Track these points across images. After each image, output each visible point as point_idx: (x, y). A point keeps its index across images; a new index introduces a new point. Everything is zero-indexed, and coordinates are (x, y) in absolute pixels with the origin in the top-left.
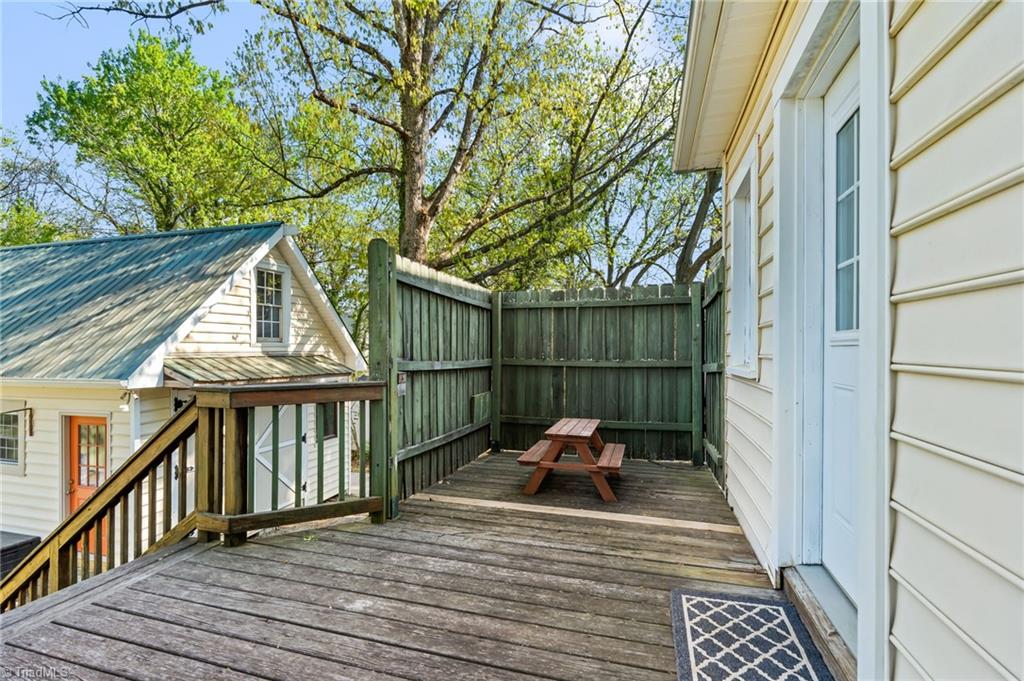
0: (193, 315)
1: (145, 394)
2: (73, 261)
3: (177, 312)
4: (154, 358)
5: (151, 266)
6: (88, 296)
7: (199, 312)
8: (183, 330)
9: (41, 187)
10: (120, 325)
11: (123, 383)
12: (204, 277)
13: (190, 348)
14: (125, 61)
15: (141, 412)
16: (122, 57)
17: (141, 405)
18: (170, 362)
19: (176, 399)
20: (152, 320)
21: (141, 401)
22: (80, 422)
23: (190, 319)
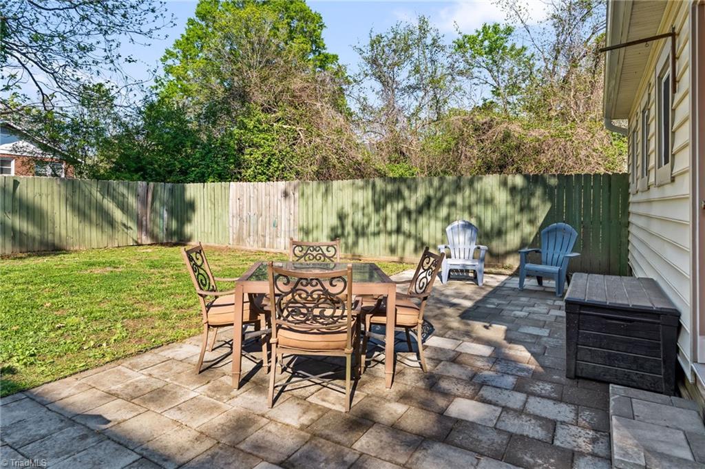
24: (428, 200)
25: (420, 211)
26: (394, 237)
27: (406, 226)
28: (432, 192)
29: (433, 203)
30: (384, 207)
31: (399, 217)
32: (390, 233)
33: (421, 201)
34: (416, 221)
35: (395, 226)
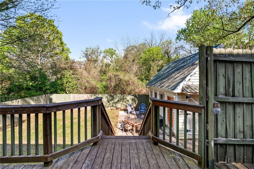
0: (190, 75)
1: (178, 94)
2: (175, 64)
3: (187, 74)
4: (180, 85)
5: (186, 63)
6: (174, 72)
7: (191, 74)
8: (187, 79)
9: (180, 50)
10: (177, 78)
11: (173, 91)
12: (194, 65)
13: (190, 83)
14: (191, 19)
15: (178, 98)
16: (190, 18)
17: (178, 97)
18: (184, 87)
19: (186, 96)
20: (182, 76)
21: (178, 95)
22: (170, 98)
23: (189, 76)
24: (118, 100)
25: (117, 103)
26: (112, 107)
27: (114, 105)
28: (119, 99)
29: (119, 101)
30: (110, 102)
31: (113, 103)
32: (111, 107)
33: (117, 101)
34: (116, 104)
35: (112, 105)
